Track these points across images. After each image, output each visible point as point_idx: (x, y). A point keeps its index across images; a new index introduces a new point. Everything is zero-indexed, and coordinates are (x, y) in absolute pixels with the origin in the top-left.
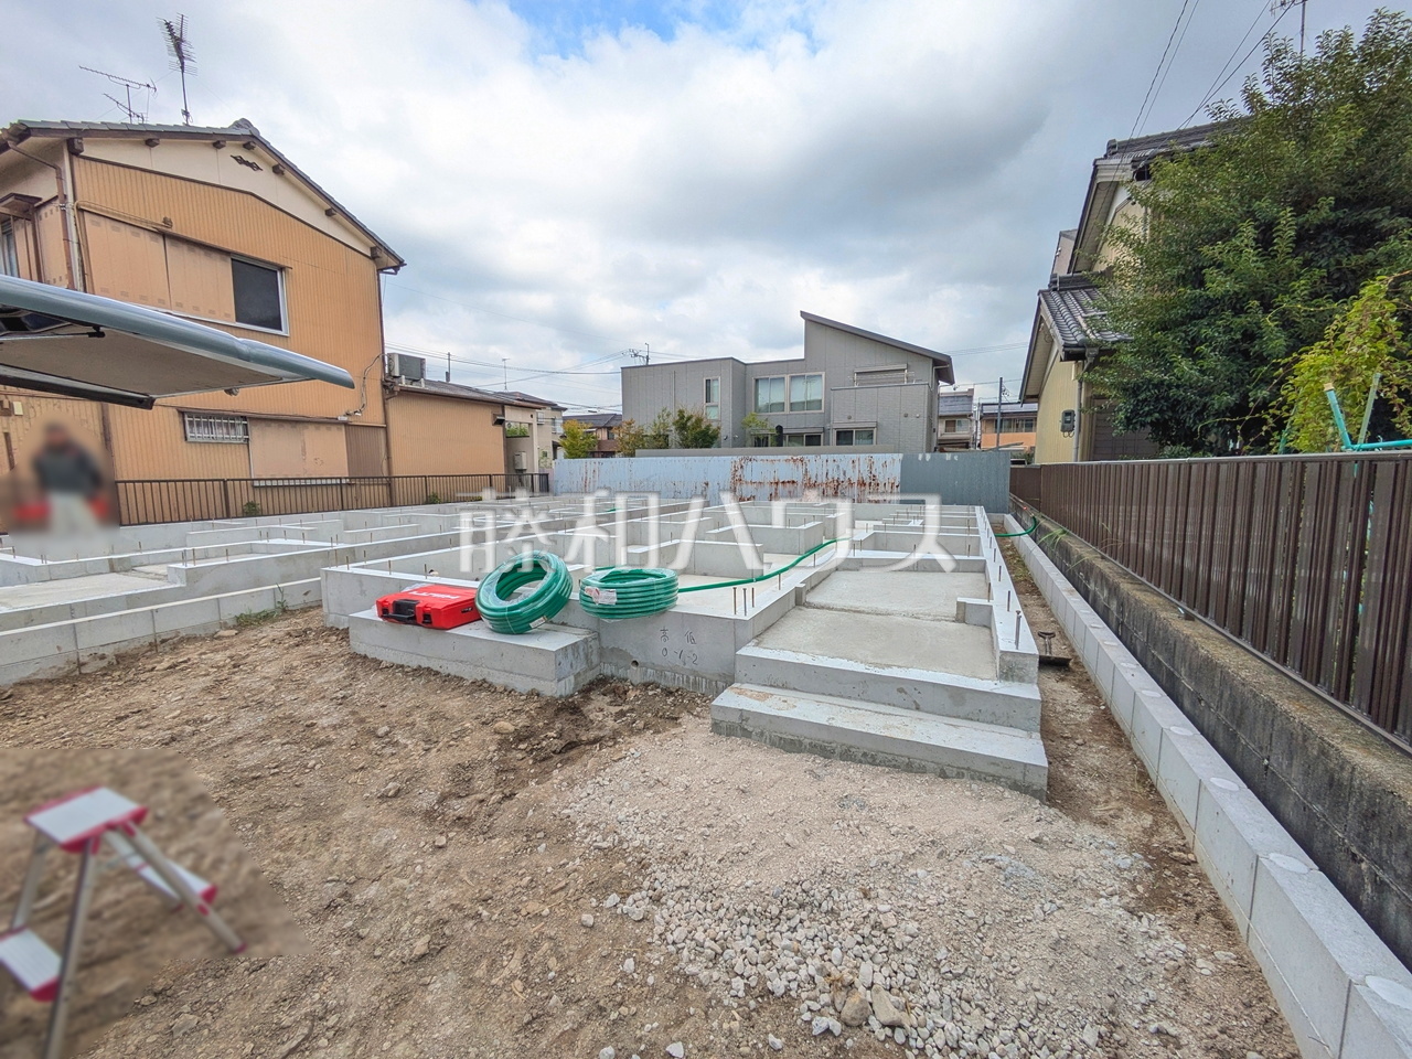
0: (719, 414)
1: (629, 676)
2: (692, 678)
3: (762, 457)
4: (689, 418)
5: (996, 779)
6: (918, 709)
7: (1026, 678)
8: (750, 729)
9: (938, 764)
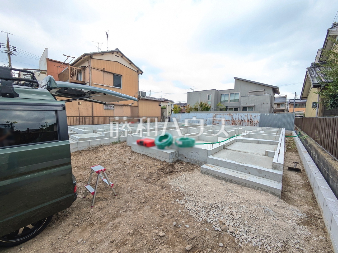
0: (211, 103)
1: (184, 160)
2: (197, 162)
3: (221, 114)
4: (203, 104)
5: (267, 191)
6: (250, 173)
7: (280, 170)
8: (209, 173)
9: (253, 186)
